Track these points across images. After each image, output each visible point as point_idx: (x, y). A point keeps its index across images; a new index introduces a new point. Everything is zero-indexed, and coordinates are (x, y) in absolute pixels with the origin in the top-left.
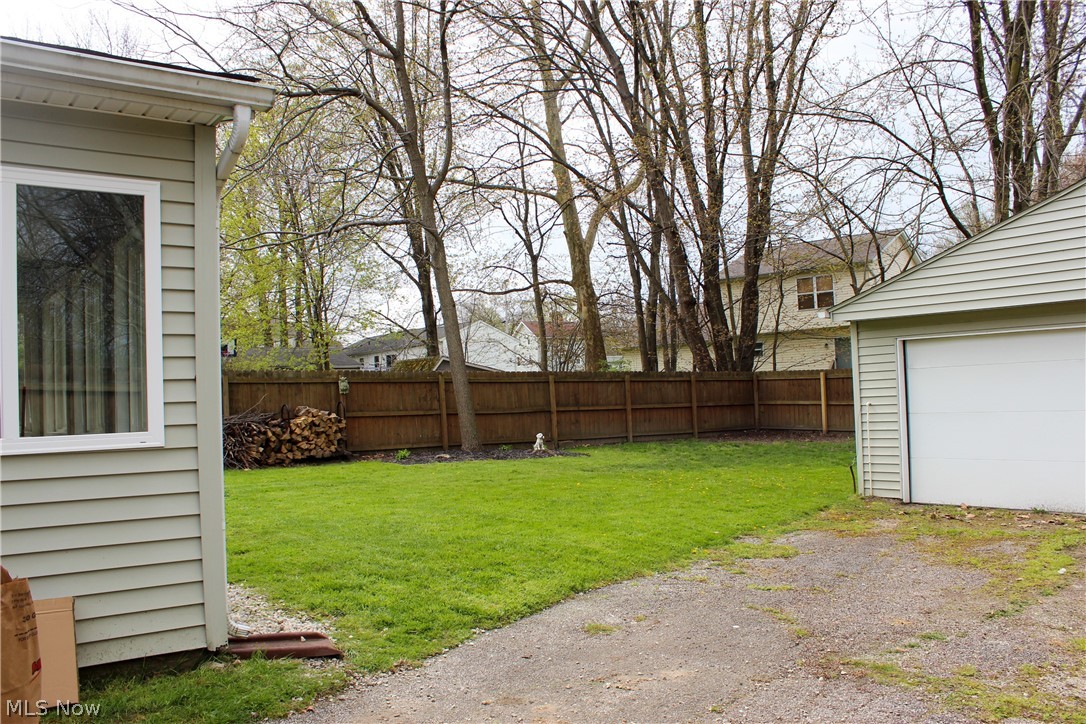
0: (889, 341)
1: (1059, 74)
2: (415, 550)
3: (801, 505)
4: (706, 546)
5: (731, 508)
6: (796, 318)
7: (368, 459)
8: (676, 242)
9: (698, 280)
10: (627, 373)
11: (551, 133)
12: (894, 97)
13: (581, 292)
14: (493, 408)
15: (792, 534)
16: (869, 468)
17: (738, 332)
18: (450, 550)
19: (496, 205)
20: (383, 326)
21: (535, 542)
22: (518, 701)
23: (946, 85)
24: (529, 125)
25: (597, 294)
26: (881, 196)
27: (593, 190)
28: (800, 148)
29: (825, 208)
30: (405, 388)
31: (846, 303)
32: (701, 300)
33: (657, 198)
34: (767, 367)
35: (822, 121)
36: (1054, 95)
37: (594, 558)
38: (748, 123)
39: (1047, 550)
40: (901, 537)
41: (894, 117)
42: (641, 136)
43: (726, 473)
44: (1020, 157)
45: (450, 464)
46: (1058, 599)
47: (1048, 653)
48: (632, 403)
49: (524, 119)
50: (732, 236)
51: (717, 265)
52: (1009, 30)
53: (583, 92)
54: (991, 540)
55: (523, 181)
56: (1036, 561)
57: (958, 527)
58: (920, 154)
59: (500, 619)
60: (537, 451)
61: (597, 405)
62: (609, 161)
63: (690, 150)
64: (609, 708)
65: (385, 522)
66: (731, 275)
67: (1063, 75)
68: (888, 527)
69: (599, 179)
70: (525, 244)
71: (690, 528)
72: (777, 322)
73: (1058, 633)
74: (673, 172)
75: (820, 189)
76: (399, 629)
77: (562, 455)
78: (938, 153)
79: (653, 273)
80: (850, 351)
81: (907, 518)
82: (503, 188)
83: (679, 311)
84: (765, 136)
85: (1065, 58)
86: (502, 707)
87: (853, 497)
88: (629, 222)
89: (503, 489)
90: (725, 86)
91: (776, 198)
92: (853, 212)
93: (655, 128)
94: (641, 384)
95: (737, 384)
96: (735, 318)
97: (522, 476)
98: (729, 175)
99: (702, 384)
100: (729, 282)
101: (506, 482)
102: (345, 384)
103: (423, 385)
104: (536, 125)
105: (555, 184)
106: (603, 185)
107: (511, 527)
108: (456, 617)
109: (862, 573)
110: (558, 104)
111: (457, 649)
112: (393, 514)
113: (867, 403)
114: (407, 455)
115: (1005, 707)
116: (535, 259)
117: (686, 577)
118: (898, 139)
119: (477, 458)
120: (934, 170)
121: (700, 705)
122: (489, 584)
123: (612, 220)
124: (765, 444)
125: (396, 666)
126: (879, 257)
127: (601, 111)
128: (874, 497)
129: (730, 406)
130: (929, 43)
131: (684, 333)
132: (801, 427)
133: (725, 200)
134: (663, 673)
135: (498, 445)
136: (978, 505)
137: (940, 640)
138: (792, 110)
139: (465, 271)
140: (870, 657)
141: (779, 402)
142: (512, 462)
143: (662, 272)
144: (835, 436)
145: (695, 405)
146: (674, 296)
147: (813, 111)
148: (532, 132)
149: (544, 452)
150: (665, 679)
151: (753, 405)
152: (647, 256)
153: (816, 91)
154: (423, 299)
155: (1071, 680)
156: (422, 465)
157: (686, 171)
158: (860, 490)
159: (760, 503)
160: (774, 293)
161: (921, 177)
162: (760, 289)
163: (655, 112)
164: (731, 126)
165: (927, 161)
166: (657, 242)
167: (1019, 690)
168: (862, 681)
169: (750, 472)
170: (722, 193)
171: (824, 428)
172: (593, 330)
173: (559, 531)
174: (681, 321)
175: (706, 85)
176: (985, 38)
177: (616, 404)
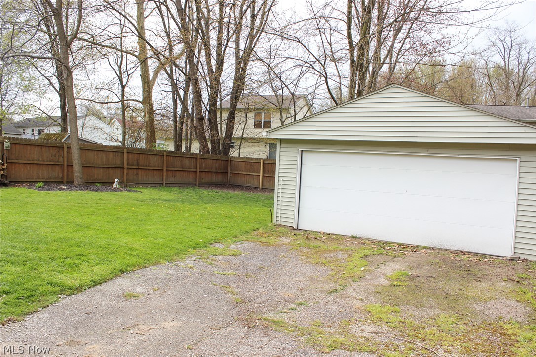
0: (295, 150)
1: (382, 34)
2: (33, 245)
3: (245, 227)
4: (195, 248)
5: (210, 227)
6: (252, 131)
7: (19, 186)
8: (197, 88)
9: (206, 108)
10: (165, 151)
11: (138, 23)
12: (310, 32)
13: (146, 107)
14: (93, 164)
15: (239, 243)
16: (279, 211)
17: (223, 136)
18: (54, 245)
19: (105, 56)
20: (37, 113)
21: (103, 242)
22: (78, 343)
23: (334, 30)
24: (127, 16)
25: (155, 109)
26: (299, 78)
27: (157, 55)
28: (263, 49)
29: (271, 80)
30: (44, 149)
31: (276, 129)
32: (207, 118)
33: (190, 64)
34: (236, 155)
35: (275, 37)
36: (379, 44)
37: (135, 253)
38: (239, 33)
39: (357, 257)
40: (291, 247)
41: (309, 41)
42: (185, 31)
43: (210, 207)
44: (362, 70)
45: (66, 192)
46: (360, 283)
47: (354, 313)
48: (167, 167)
49: (125, 12)
50: (225, 88)
51: (217, 101)
52: (364, 10)
53: (158, 3)
54: (332, 251)
55: (121, 46)
56: (351, 263)
57: (318, 243)
58: (319, 61)
59: (76, 289)
60: (115, 188)
61: (149, 166)
62: (167, 41)
63: (209, 42)
64: (130, 347)
65: (19, 226)
66: (223, 107)
67: (383, 35)
68: (286, 241)
69: (161, 50)
70: (119, 78)
71: (188, 237)
72: (243, 133)
73: (359, 301)
74: (199, 52)
75: (271, 70)
76: (13, 296)
77: (127, 191)
78: (327, 61)
79: (184, 102)
80: (276, 151)
81: (295, 237)
82: (110, 47)
83: (195, 122)
84: (247, 40)
85: (385, 28)
86: (68, 347)
87: (270, 225)
88: (174, 74)
89: (92, 209)
90: (230, 12)
91: (248, 72)
92: (284, 84)
93: (193, 28)
94: (172, 157)
95: (220, 161)
96: (222, 129)
97: (104, 202)
98: (227, 58)
99: (203, 160)
100: (221, 110)
101: (94, 205)
102: (8, 144)
103: (55, 148)
104: (131, 17)
105: (138, 50)
106: (163, 53)
107: (92, 232)
108: (50, 288)
109: (271, 267)
110: (144, 8)
111: (48, 308)
112: (26, 221)
113: (281, 179)
114: (42, 186)
115: (333, 344)
116: (123, 87)
117: (183, 265)
118: (309, 52)
119: (81, 190)
120: (324, 69)
121: (181, 344)
122: (74, 267)
123: (165, 71)
124: (231, 193)
125: (6, 321)
126: (295, 107)
127: (166, 15)
128: (280, 225)
129: (216, 172)
130: (328, 9)
131: (196, 134)
132: (249, 185)
133: (224, 69)
134: (164, 324)
135: (94, 183)
136: (328, 232)
137: (306, 306)
138: (261, 29)
139: (85, 89)
140: (271, 315)
141: (240, 172)
142: (100, 193)
143: (189, 102)
144: (265, 191)
145: (198, 170)
146: (193, 114)
147: (271, 32)
148: (128, 20)
149: (118, 189)
150: (164, 328)
151: (227, 172)
152: (181, 93)
153: (274, 22)
154: (61, 101)
155: (363, 328)
156: (50, 192)
157: (206, 52)
158: (274, 221)
159: (225, 225)
160: (243, 118)
161: (318, 72)
162: (236, 115)
163: (194, 20)
164: (231, 32)
165: (322, 65)
166: (187, 86)
167: (340, 334)
168: (267, 329)
169: (222, 207)
170: (222, 65)
171: (260, 187)
172: (151, 128)
173: (118, 236)
174: (196, 128)
175: (221, 10)
176: (354, 12)
177: (158, 167)
